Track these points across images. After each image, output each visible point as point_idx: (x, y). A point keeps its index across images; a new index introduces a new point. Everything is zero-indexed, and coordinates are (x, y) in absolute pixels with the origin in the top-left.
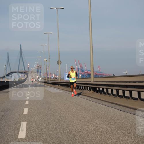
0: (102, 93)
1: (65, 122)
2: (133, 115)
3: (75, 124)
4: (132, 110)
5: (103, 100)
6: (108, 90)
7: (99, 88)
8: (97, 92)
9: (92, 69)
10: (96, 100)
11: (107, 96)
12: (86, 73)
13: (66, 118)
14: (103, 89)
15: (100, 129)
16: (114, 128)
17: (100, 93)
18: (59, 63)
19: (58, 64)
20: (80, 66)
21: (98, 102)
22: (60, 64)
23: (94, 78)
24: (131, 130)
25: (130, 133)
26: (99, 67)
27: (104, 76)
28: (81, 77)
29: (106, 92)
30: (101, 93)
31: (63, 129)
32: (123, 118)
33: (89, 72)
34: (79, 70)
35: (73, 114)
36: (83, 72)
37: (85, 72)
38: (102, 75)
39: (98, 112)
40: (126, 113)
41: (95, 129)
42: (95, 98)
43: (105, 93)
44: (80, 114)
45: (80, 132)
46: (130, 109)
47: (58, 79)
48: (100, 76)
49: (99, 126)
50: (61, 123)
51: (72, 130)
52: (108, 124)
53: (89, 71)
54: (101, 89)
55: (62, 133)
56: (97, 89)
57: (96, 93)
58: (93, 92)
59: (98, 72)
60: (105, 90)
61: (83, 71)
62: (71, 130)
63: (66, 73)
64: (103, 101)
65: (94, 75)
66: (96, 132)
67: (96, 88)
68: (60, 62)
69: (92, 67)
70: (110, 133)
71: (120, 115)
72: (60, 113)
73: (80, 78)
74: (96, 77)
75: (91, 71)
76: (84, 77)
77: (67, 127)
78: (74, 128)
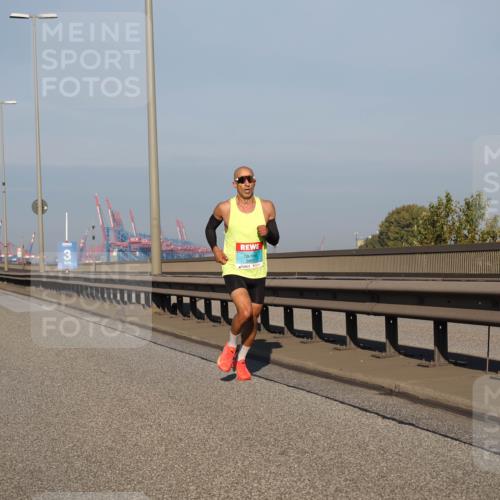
0: (191, 314)
1: (58, 414)
2: (296, 391)
3: (93, 424)
4: (291, 372)
5: (194, 337)
6: (210, 303)
7: (180, 298)
8: (173, 310)
9: (155, 231)
10: (167, 338)
11: (208, 323)
12: (136, 246)
13: (61, 402)
14: (193, 300)
15: (181, 439)
16: (230, 435)
17: (185, 316)
18: (40, 209)
19: (36, 211)
20: (114, 220)
21: (173, 346)
22: (43, 211)
23: (163, 261)
24: (289, 444)
25: (282, 454)
26: (178, 223)
27: (197, 256)
28: (116, 260)
29: (203, 311)
30: (185, 314)
31: (53, 439)
32: (262, 402)
33: (145, 241)
34: (112, 234)
35: (86, 387)
36: (123, 241)
37: (132, 240)
38: (191, 253)
39: (173, 379)
40: (271, 383)
41: (163, 439)
42: (164, 333)
43: (199, 316)
44: (112, 386)
45: (111, 449)
46: (284, 370)
47: (37, 265)
48: (182, 256)
49: (179, 429)
50: (42, 419)
51: (82, 446)
52: (211, 423)
53: (145, 236)
54: (186, 300)
55: (49, 453)
56: (174, 300)
57: (168, 314)
58: (160, 310)
59: (176, 241)
60: (201, 305)
61: (123, 237)
62: (78, 444)
63: (64, 244)
64: (193, 344)
65: (162, 252)
66: (166, 450)
67: (170, 295)
68: (44, 203)
69: (155, 222)
70: (216, 453)
71: (251, 389)
72: (42, 383)
73: (112, 260)
74: (170, 258)
75: (150, 236)
76: (128, 260)
77: (64, 433)
78: (89, 437)
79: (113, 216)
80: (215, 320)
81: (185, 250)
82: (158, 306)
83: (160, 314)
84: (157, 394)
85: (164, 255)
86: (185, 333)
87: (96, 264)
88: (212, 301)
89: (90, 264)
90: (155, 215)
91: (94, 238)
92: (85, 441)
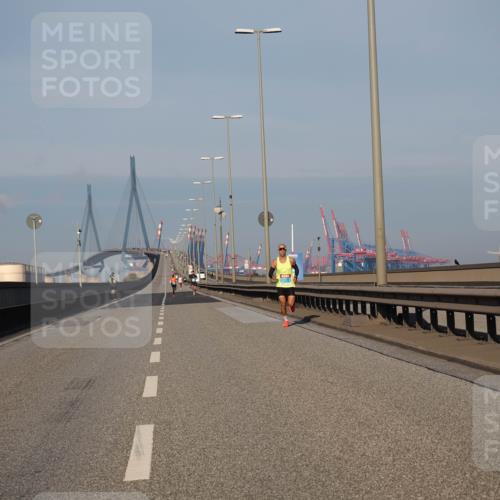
0: (417, 324)
1: (286, 424)
3: (321, 434)
5: (420, 348)
6: (436, 314)
7: (405, 308)
8: (399, 320)
9: (380, 241)
10: (393, 348)
11: (434, 333)
12: (360, 257)
13: (289, 412)
14: (419, 310)
15: (408, 450)
16: (458, 446)
18: (266, 221)
19: (262, 223)
20: (339, 231)
21: (400, 356)
22: (270, 223)
23: (388, 271)
26: (404, 234)
27: (422, 266)
28: (342, 270)
29: (429, 321)
30: (411, 325)
31: (282, 449)
33: (369, 251)
34: (337, 244)
35: (313, 397)
36: (347, 252)
37: (357, 250)
38: (416, 263)
39: (400, 389)
41: (390, 449)
42: (391, 343)
43: (425, 326)
44: (339, 396)
45: (339, 459)
47: (263, 276)
48: (407, 266)
49: (406, 440)
50: (271, 429)
51: (311, 455)
52: (438, 433)
53: (370, 246)
54: (412, 310)
55: (278, 463)
56: (399, 310)
57: (394, 325)
58: (386, 321)
59: (401, 251)
60: (426, 315)
61: (348, 249)
62: (307, 454)
64: (419, 354)
65: (387, 262)
66: (394, 460)
67: (395, 306)
68: (270, 215)
69: (380, 233)
70: (444, 463)
72: (270, 393)
73: (337, 271)
74: (395, 268)
75: (375, 247)
76: (352, 270)
77: (292, 442)
78: (317, 447)
79: (338, 227)
80: (440, 330)
81: (410, 260)
82: (384, 317)
83: (386, 325)
84: (384, 404)
85: (389, 265)
86: (412, 344)
87: (322, 275)
88: (439, 312)
89: (315, 275)
90: (379, 226)
91: (319, 249)
92: (313, 451)
